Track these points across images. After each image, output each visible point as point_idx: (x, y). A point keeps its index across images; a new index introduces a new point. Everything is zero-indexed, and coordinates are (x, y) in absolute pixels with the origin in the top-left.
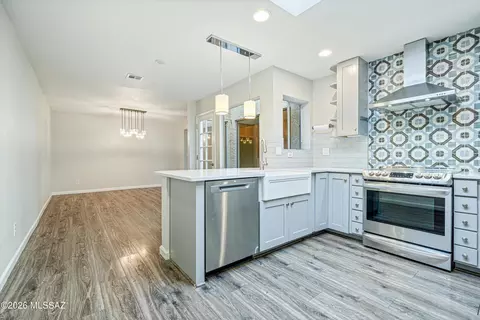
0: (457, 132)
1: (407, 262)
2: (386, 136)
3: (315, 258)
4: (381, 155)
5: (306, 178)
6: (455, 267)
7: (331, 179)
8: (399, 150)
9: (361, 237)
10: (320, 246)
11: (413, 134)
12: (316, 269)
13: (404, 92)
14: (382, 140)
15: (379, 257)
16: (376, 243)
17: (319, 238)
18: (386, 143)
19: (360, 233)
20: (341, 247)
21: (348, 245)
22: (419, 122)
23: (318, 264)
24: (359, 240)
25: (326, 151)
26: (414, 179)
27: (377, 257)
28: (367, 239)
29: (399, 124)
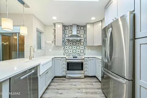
0: (81, 47)
1: (77, 79)
2: (68, 46)
3: (58, 89)
4: (67, 51)
5: (50, 61)
6: (86, 77)
7: (56, 60)
8: (70, 50)
9: (66, 76)
10: (56, 84)
11: (73, 46)
12: (61, 94)
13: (72, 36)
14: (67, 47)
15: (72, 80)
16: (69, 77)
17: (54, 81)
18: (68, 48)
19: (65, 75)
20: (61, 81)
21: (63, 80)
22: (74, 44)
23: (60, 91)
24: (65, 77)
25: (50, 50)
26: (78, 58)
27: (71, 81)
28: (67, 76)
29: (71, 44)
